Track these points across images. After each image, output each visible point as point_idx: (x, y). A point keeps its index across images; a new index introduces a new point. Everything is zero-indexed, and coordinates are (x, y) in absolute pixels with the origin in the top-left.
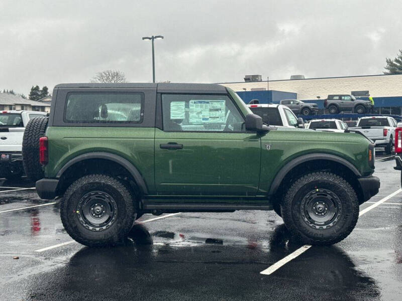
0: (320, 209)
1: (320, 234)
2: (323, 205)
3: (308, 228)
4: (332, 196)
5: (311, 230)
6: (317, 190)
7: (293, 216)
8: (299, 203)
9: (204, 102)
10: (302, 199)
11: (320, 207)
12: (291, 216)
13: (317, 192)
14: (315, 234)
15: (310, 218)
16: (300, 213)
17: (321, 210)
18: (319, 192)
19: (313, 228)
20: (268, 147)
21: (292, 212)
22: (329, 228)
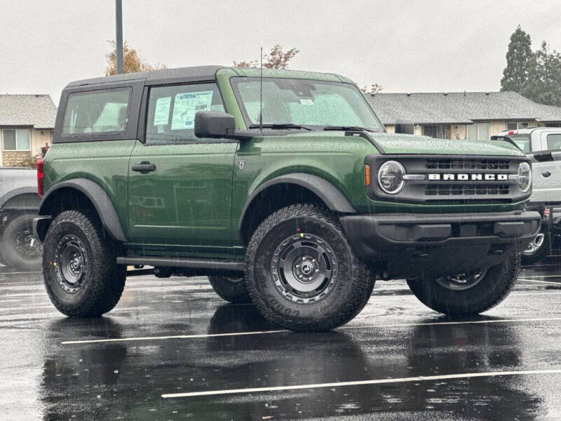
0: (305, 269)
1: (295, 311)
2: (312, 263)
3: (278, 298)
4: (325, 249)
5: (282, 301)
6: (302, 235)
7: (255, 272)
8: (268, 253)
9: (191, 95)
10: (275, 247)
11: (306, 266)
12: (252, 274)
13: (301, 239)
14: (287, 310)
15: (285, 282)
16: (269, 270)
17: (306, 272)
18: (304, 238)
19: (287, 299)
20: (242, 164)
21: (255, 265)
22: (313, 304)
